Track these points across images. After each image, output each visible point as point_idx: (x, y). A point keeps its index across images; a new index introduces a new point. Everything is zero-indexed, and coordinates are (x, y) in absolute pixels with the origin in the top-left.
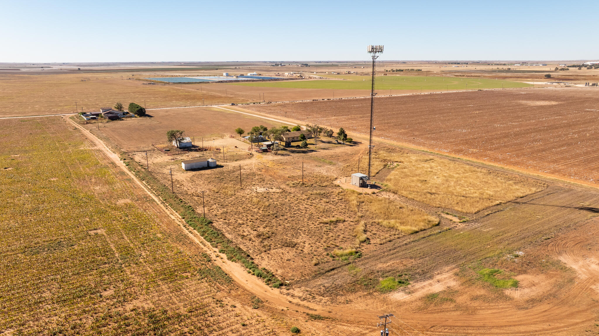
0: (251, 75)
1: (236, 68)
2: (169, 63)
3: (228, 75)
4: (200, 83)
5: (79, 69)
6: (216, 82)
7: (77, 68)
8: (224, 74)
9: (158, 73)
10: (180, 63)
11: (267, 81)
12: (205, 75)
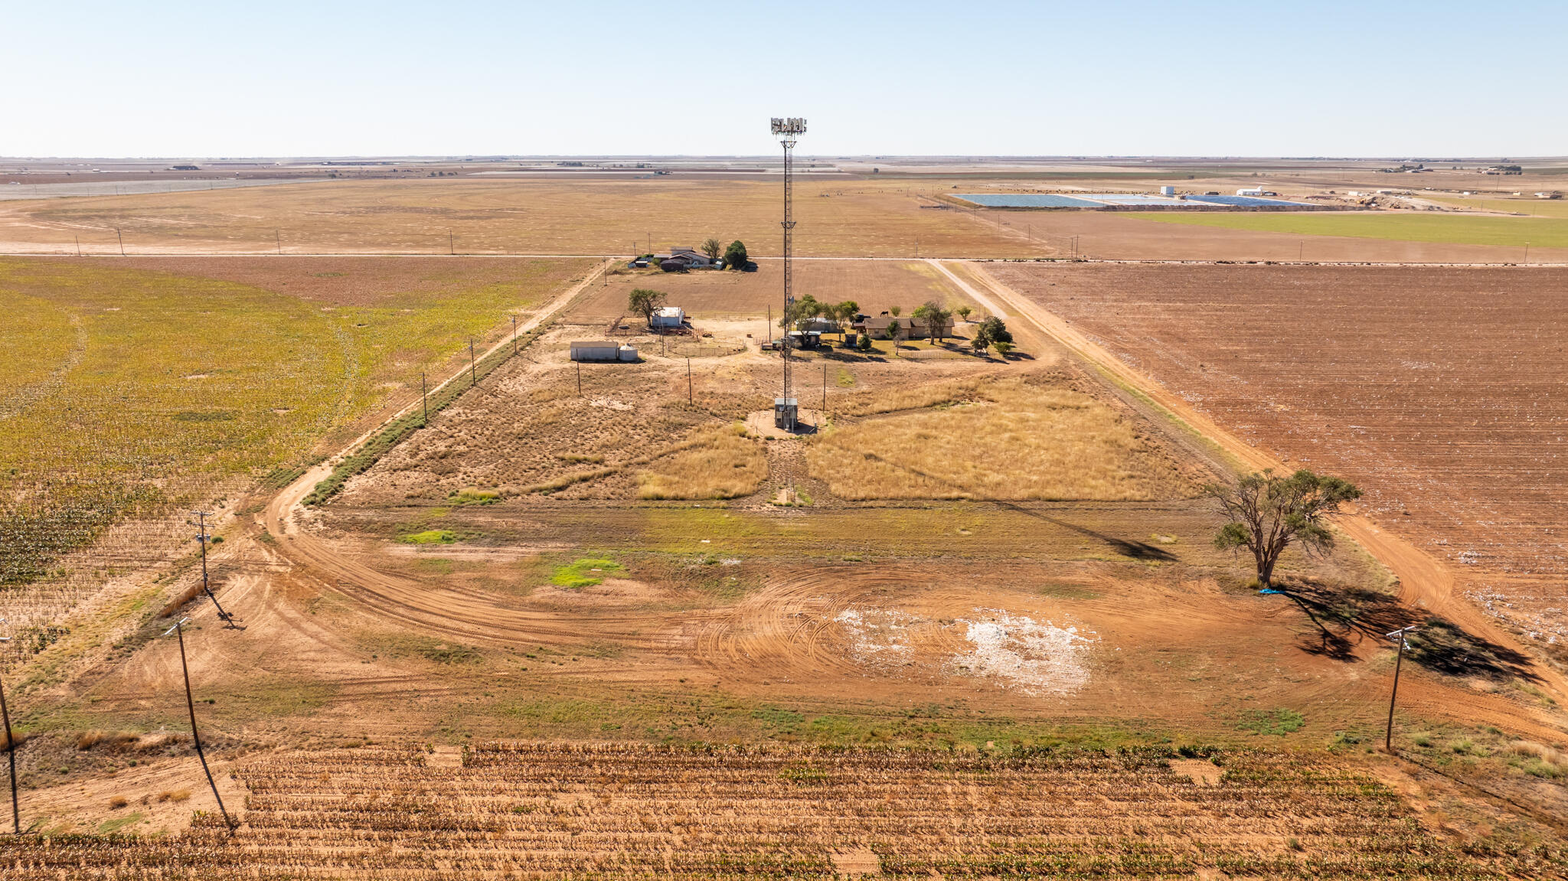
0: (1245, 194)
1: (1255, 175)
2: (1111, 159)
3: (1171, 193)
4: (1056, 208)
5: (876, 170)
6: (1098, 209)
7: (871, 167)
8: (1164, 190)
9: (1025, 184)
10: (1144, 159)
11: (1246, 210)
12: (1123, 189)
